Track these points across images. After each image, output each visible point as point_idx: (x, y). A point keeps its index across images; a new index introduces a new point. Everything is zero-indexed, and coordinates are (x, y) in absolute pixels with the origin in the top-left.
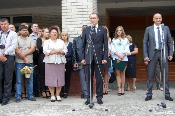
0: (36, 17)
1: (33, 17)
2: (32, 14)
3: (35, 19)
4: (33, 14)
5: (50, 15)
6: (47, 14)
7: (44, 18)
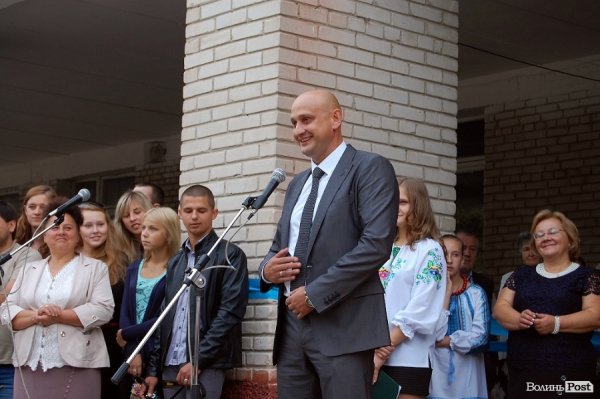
0: (501, 124)
1: (486, 126)
2: (481, 110)
3: (498, 132)
4: (487, 111)
5: (563, 106)
6: (547, 104)
7: (534, 123)
